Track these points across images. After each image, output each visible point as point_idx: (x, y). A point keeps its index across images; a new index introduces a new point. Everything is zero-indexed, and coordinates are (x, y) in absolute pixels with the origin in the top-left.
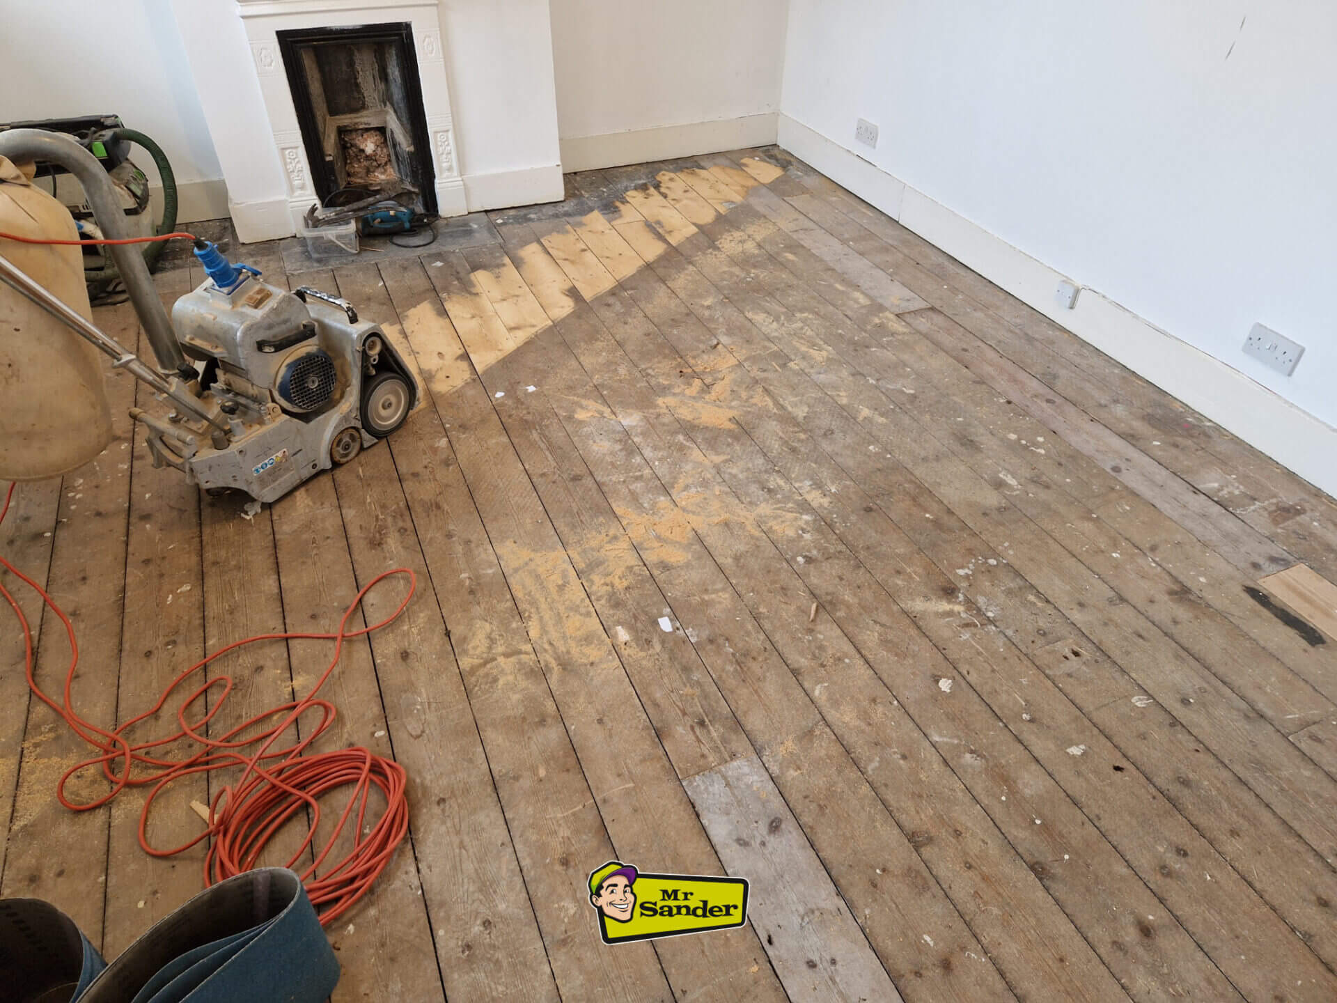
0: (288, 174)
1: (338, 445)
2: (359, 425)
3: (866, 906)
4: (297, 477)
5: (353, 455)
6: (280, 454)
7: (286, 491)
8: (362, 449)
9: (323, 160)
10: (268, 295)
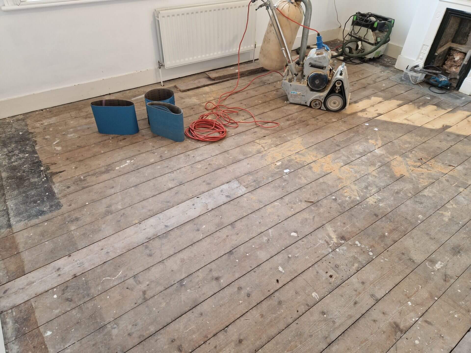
0: (420, 53)
1: (314, 102)
2: (323, 101)
3: (210, 214)
4: (300, 102)
5: (317, 108)
6: (299, 93)
7: (295, 103)
8: (320, 108)
9: (435, 53)
10: (322, 54)
